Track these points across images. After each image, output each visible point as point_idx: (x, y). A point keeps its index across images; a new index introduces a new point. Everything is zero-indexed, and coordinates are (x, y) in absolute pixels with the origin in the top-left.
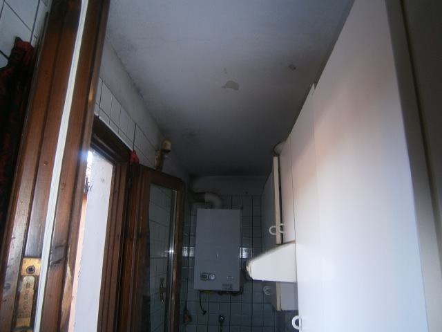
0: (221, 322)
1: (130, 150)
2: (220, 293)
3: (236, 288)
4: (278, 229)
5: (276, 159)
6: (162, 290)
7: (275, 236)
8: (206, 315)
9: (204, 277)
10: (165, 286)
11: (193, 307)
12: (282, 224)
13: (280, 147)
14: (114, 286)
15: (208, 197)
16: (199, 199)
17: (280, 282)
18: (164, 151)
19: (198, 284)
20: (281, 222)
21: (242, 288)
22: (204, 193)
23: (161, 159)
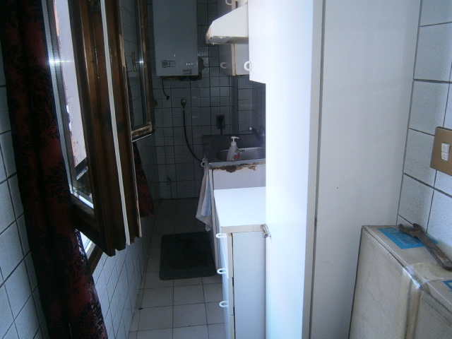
0: (183, 104)
2: (181, 78)
3: (195, 73)
7: (230, 6)
8: (170, 99)
9: (165, 64)
21: (200, 73)
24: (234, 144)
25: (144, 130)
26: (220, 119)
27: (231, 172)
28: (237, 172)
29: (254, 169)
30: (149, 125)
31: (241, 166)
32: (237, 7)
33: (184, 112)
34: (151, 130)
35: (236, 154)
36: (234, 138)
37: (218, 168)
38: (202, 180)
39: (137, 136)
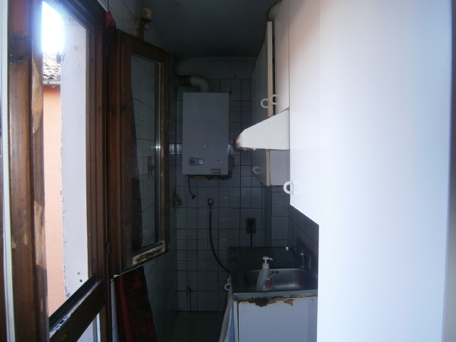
0: (210, 205)
1: (105, 10)
2: (209, 177)
3: (225, 172)
4: (270, 100)
5: (270, 24)
6: (150, 168)
7: (267, 110)
8: (195, 199)
9: (192, 162)
10: (153, 162)
11: (182, 192)
12: (274, 95)
13: (275, 10)
14: (100, 161)
15: (194, 81)
16: (185, 83)
17: (269, 150)
18: (144, 21)
19: (187, 169)
20: (274, 93)
21: (230, 172)
22: (189, 76)
23: (141, 29)
24: (266, 266)
25: (154, 252)
26: (251, 223)
27: (261, 306)
28: (269, 306)
29: (291, 304)
30: (162, 244)
31: (274, 299)
32: (274, 114)
33: (210, 213)
34: (164, 250)
35: (268, 279)
36: (266, 259)
37: (245, 301)
38: (224, 312)
39: (144, 260)
